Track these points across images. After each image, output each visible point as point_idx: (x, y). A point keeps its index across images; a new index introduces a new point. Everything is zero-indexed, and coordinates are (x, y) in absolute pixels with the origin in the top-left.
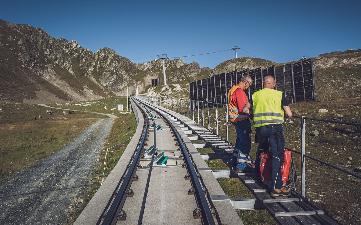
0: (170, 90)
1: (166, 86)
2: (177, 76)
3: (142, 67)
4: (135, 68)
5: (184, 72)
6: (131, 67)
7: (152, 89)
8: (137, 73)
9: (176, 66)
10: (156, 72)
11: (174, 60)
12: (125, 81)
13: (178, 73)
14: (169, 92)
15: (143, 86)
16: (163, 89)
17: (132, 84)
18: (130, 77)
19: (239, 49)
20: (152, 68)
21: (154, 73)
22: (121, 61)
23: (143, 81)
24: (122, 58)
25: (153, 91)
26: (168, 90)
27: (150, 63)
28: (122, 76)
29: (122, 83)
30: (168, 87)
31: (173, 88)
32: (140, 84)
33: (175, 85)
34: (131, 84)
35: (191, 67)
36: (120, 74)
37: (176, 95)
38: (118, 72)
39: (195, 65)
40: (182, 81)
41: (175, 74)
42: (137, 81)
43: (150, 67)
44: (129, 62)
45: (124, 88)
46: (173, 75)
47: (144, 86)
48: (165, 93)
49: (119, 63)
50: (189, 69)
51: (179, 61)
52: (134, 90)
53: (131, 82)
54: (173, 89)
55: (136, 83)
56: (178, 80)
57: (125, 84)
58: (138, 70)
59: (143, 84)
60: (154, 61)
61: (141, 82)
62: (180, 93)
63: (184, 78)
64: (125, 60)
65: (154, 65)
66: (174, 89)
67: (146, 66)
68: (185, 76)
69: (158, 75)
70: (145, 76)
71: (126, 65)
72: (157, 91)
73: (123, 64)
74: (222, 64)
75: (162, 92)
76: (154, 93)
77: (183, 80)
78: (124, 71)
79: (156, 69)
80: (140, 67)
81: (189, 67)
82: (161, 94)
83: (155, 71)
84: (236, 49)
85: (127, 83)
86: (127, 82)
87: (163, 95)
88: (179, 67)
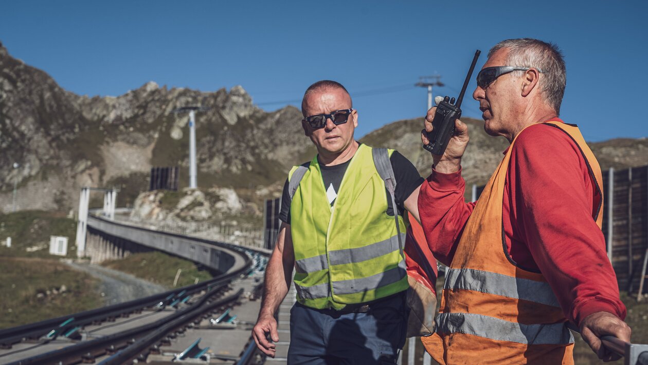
0: (207, 204)
1: (193, 191)
2: (225, 154)
3: (99, 111)
4: (71, 110)
5: (249, 141)
6: (59, 106)
7: (152, 198)
8: (77, 130)
9: (221, 117)
10: (148, 131)
11: (219, 93)
12: (32, 157)
13: (227, 144)
14: (204, 212)
15: (96, 177)
16: (185, 202)
17: (58, 169)
18: (50, 143)
19: (440, 85)
20: (136, 116)
21: (140, 136)
22: (23, 81)
23: (98, 162)
24: (28, 70)
25: (154, 205)
26: (201, 204)
27: (130, 97)
28: (23, 135)
29: (21, 162)
30: (199, 194)
31: (214, 199)
32: (88, 172)
33: (224, 192)
34: (52, 167)
35: (278, 122)
36: (15, 129)
37: (223, 223)
38: (8, 121)
39: (292, 118)
40: (239, 172)
41: (219, 145)
42: (76, 159)
43: (126, 110)
44: (52, 87)
45: (26, 180)
46: (210, 149)
47: (101, 179)
48: (192, 213)
49: (15, 87)
50: (270, 132)
51: (235, 98)
52: (63, 193)
53: (55, 162)
54: (215, 202)
55: (72, 166)
56: (225, 166)
57: (31, 167)
58: (82, 118)
59: (96, 171)
60: (145, 91)
61: (89, 163)
62: (234, 217)
63: (250, 163)
64: (36, 77)
65: (144, 107)
66: (219, 205)
67: (114, 107)
68: (253, 154)
69: (152, 146)
70: (108, 143)
71: (41, 97)
72: (168, 204)
73: (30, 93)
74: (380, 132)
75: (182, 210)
76: (157, 210)
77: (244, 169)
78: (30, 120)
79: (150, 121)
80: (91, 109)
81: (270, 123)
82: (178, 216)
83: (145, 128)
84: (431, 85)
85: (37, 162)
86: (41, 160)
87: (184, 219)
88: (232, 119)
